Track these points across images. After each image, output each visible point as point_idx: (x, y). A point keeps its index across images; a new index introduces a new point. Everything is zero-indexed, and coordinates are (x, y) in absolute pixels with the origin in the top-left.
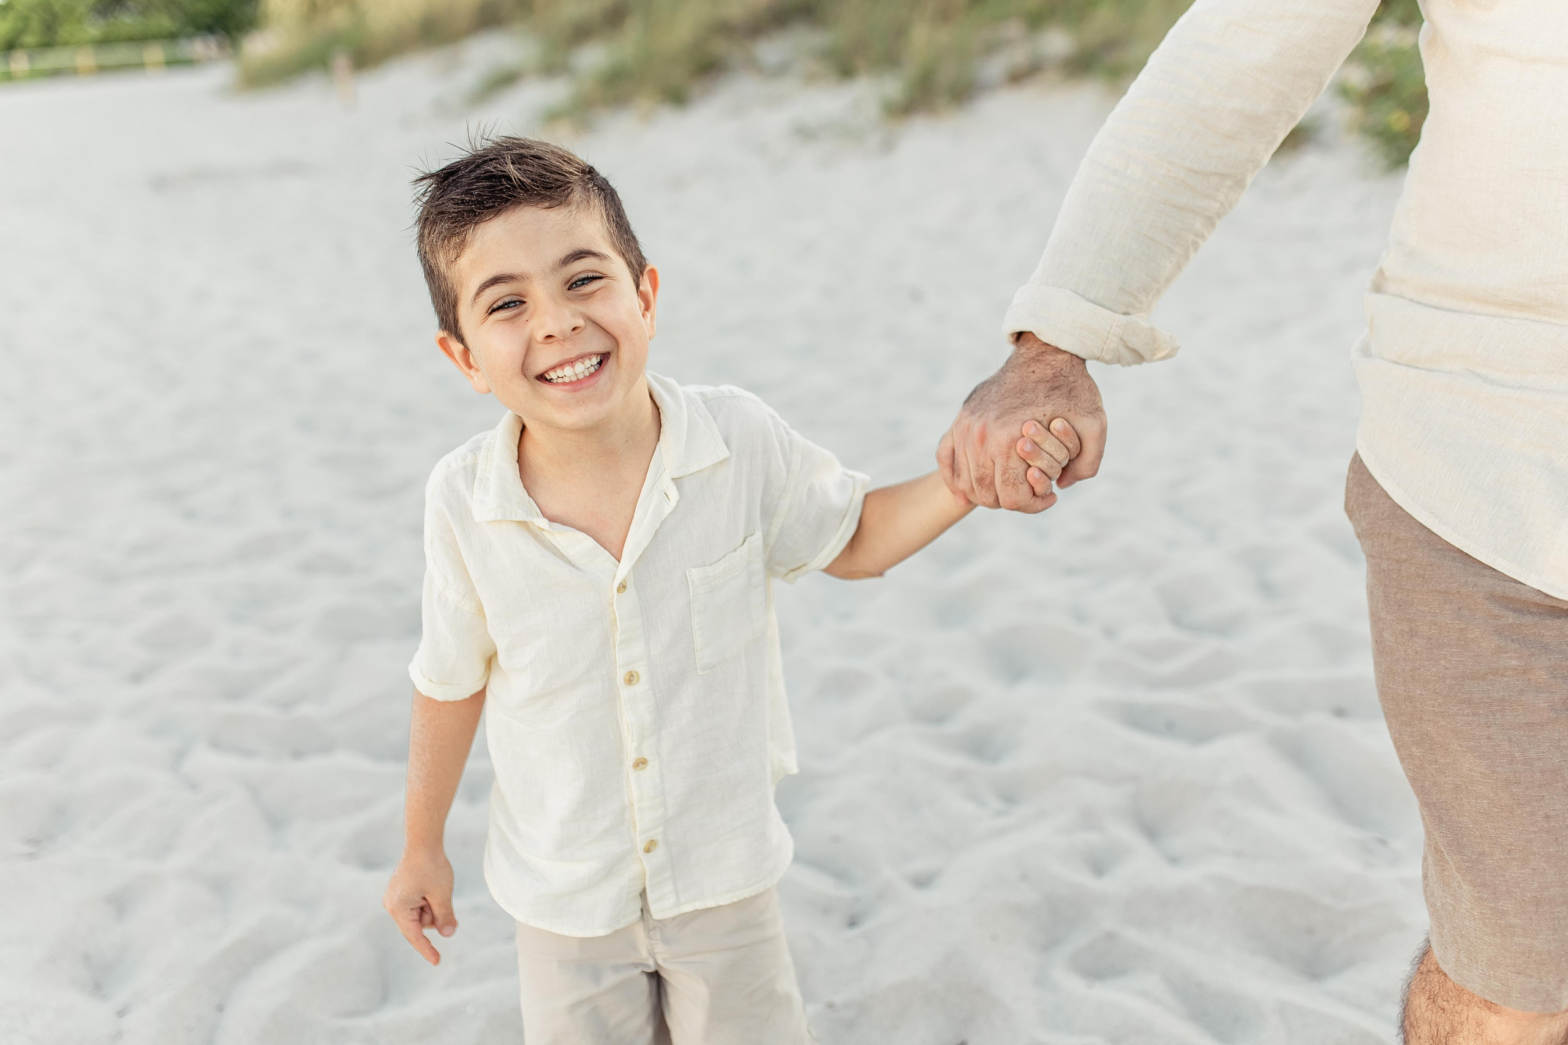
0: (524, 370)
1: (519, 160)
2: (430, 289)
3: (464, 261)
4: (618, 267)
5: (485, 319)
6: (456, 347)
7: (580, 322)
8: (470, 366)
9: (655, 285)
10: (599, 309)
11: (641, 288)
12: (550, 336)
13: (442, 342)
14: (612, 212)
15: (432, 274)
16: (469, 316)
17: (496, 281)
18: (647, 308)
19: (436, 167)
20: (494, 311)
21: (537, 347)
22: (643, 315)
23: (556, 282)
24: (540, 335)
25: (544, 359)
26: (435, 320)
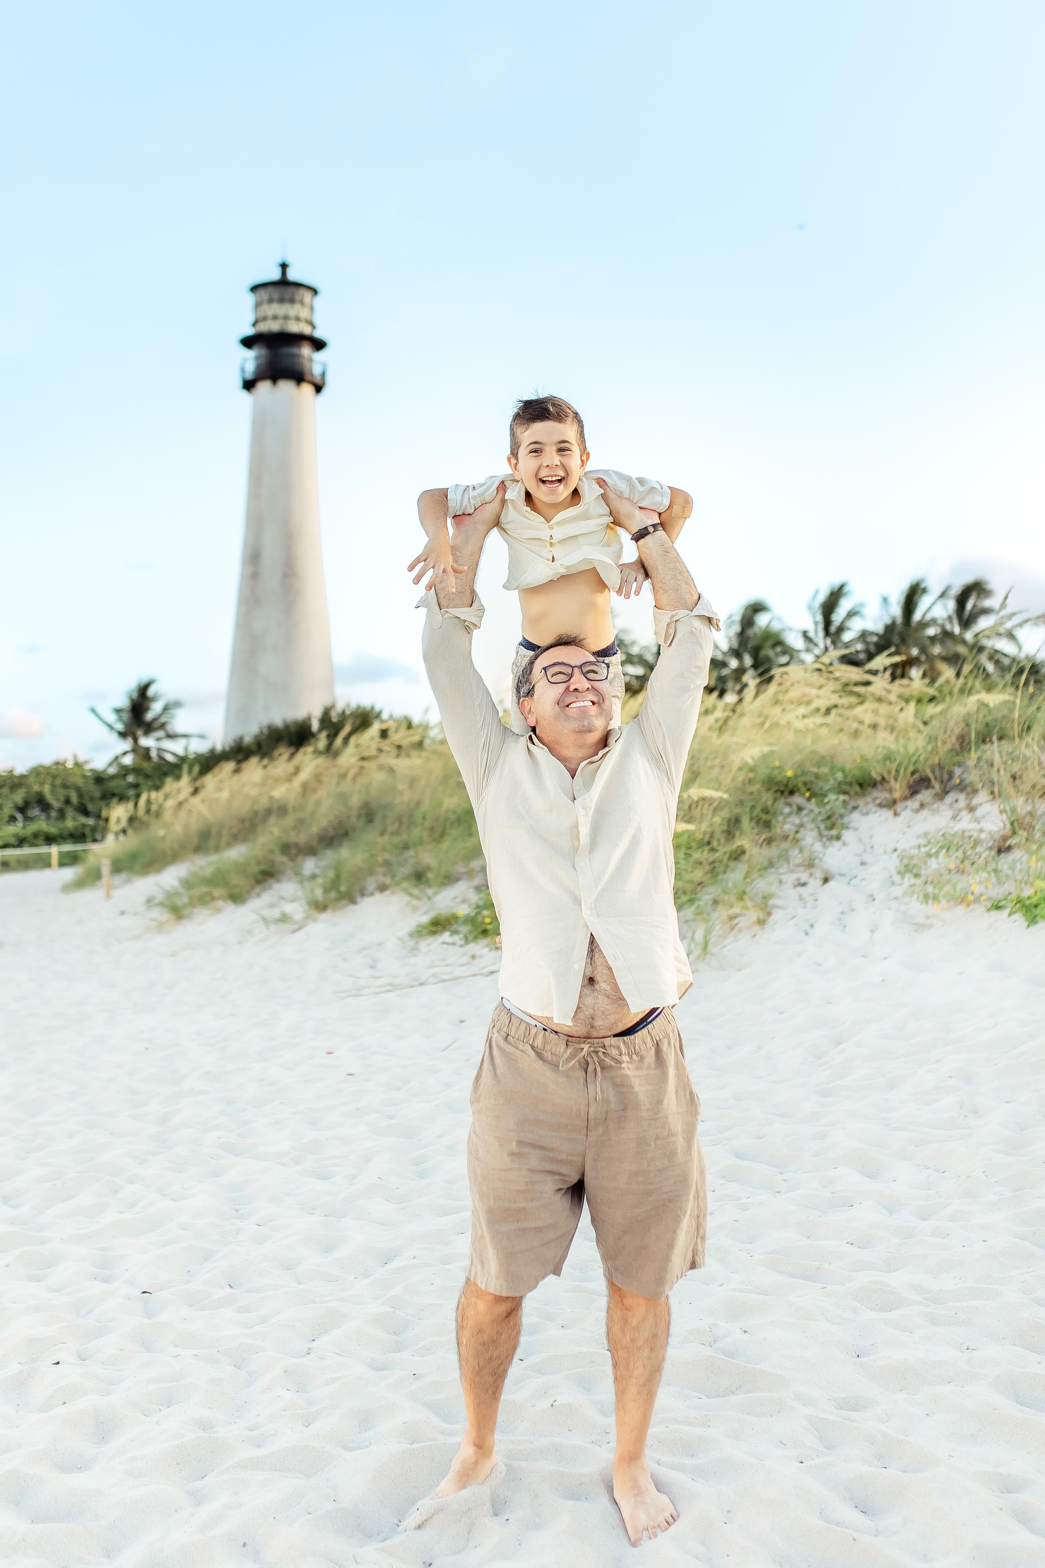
0: (536, 475)
1: (554, 405)
2: (511, 440)
3: (527, 433)
4: (576, 449)
5: (528, 454)
6: (513, 461)
7: (559, 464)
8: (516, 470)
9: (588, 458)
10: (565, 461)
11: (582, 458)
12: (548, 466)
13: (509, 459)
14: (580, 430)
15: (513, 434)
16: (523, 451)
17: (535, 443)
18: (583, 466)
19: (527, 398)
20: (531, 452)
21: (542, 468)
22: (580, 468)
23: (554, 448)
24: (545, 465)
25: (543, 474)
26: (509, 450)
